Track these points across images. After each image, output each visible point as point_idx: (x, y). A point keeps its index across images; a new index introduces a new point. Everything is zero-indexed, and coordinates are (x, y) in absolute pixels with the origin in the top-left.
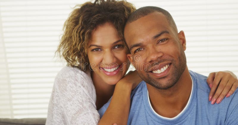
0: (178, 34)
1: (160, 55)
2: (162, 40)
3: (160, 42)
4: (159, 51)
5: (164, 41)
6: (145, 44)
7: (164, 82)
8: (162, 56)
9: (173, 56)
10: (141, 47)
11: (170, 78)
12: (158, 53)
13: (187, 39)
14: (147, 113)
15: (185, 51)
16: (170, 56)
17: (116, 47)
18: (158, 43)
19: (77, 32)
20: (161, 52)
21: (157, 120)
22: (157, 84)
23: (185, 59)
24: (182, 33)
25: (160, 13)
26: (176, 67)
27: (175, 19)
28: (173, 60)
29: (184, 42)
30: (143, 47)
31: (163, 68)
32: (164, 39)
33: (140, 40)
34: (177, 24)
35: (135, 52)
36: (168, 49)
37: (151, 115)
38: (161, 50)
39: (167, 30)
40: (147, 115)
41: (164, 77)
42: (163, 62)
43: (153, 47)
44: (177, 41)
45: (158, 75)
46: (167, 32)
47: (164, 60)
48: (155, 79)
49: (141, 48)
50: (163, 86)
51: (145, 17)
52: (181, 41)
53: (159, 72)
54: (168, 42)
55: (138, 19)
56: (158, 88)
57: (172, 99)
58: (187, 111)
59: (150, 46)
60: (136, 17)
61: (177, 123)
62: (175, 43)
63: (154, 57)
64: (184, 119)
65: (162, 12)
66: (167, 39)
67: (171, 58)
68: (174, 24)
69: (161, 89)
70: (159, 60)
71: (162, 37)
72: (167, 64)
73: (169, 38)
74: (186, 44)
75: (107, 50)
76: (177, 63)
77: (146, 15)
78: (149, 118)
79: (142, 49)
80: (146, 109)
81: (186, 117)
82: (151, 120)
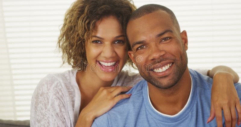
0: (181, 33)
1: (162, 53)
2: (165, 39)
3: (163, 40)
4: (161, 50)
5: (167, 39)
6: (148, 41)
7: (165, 82)
8: (164, 55)
9: (176, 56)
10: (143, 44)
11: (171, 78)
12: (160, 51)
13: (189, 39)
14: (147, 111)
15: (187, 51)
16: (173, 55)
17: (116, 43)
18: (161, 42)
19: (82, 21)
20: (163, 51)
21: (158, 118)
22: (158, 83)
23: (187, 59)
24: (185, 33)
25: (164, 12)
26: (177, 66)
27: (178, 19)
28: (176, 59)
29: (186, 41)
30: (146, 45)
31: (165, 67)
32: (167, 38)
33: (142, 38)
34: (180, 24)
35: (137, 49)
36: (170, 47)
37: (152, 113)
38: (163, 48)
39: (171, 29)
40: (148, 113)
41: (165, 77)
42: (165, 60)
43: (156, 45)
44: (180, 41)
45: (159, 74)
46: (170, 31)
47: (166, 59)
48: (156, 78)
49: (143, 46)
50: (163, 85)
51: (150, 14)
52: (184, 41)
53: (160, 70)
54: (171, 41)
55: (142, 16)
56: (158, 87)
57: (172, 98)
58: (188, 108)
59: (153, 44)
60: (140, 14)
61: (178, 121)
62: (177, 42)
63: (156, 55)
64: (185, 117)
65: (166, 11)
66: (170, 38)
67: (173, 58)
68: (177, 23)
69: (162, 88)
70: (161, 58)
71: (166, 35)
72: (169, 63)
73: (172, 37)
74: (187, 44)
75: (107, 43)
76: (179, 63)
77: (151, 12)
78: (149, 116)
79: (145, 47)
80: (146, 107)
81: (187, 115)
82: (152, 118)
